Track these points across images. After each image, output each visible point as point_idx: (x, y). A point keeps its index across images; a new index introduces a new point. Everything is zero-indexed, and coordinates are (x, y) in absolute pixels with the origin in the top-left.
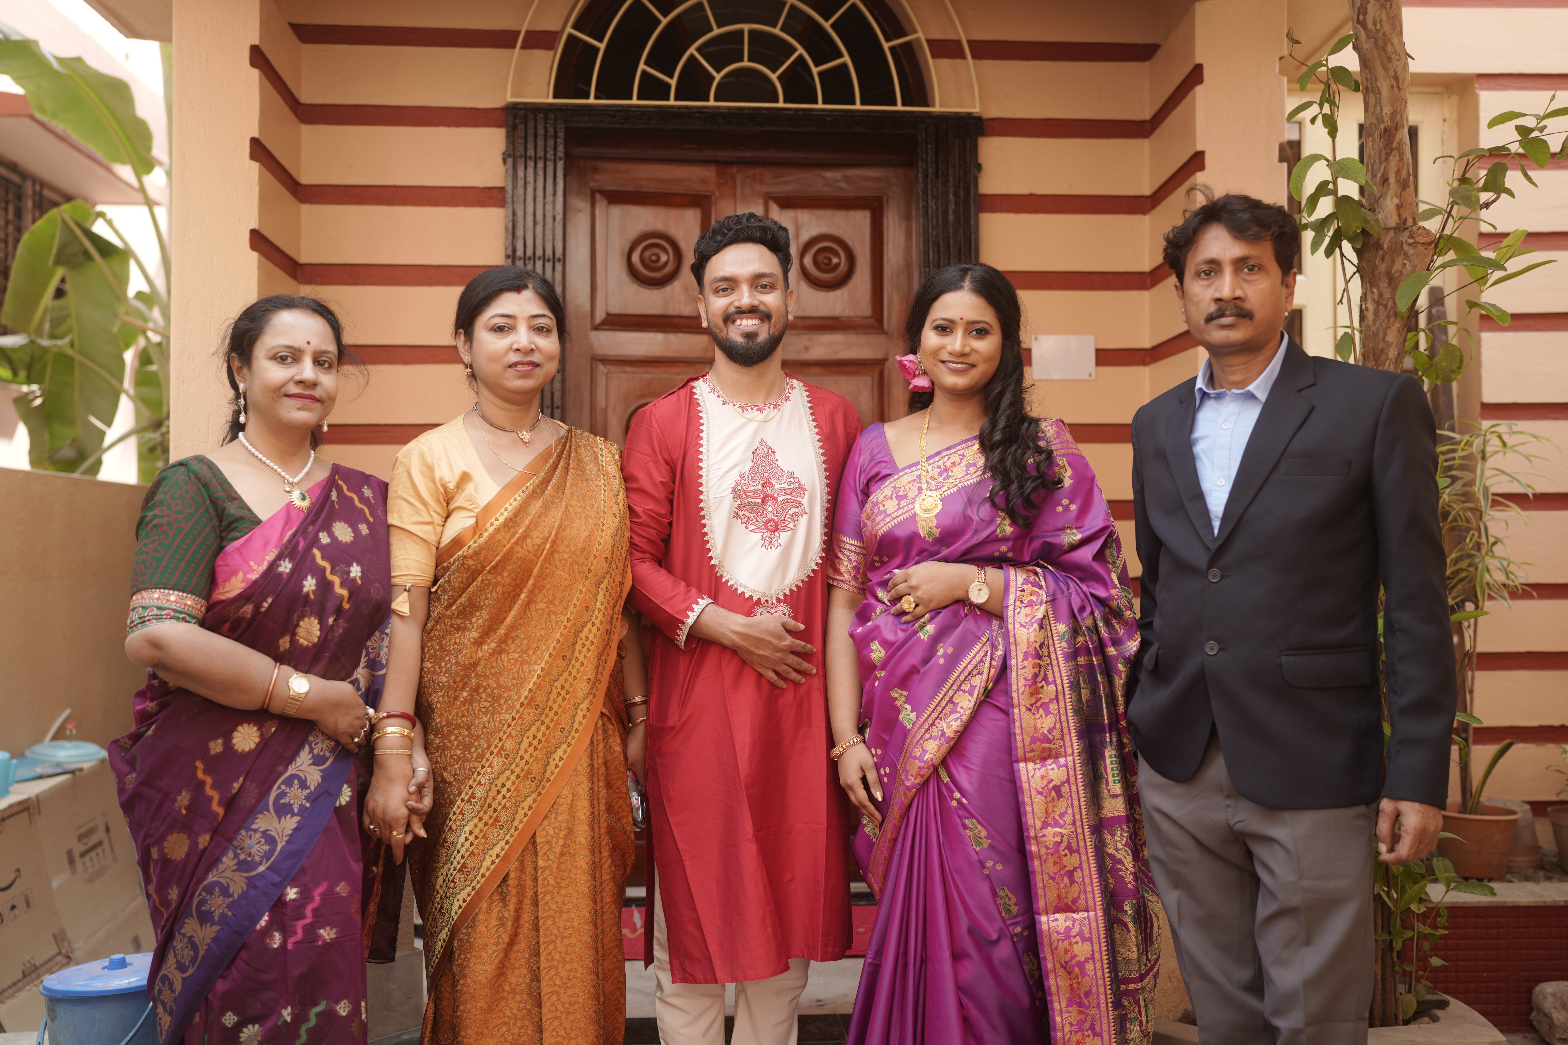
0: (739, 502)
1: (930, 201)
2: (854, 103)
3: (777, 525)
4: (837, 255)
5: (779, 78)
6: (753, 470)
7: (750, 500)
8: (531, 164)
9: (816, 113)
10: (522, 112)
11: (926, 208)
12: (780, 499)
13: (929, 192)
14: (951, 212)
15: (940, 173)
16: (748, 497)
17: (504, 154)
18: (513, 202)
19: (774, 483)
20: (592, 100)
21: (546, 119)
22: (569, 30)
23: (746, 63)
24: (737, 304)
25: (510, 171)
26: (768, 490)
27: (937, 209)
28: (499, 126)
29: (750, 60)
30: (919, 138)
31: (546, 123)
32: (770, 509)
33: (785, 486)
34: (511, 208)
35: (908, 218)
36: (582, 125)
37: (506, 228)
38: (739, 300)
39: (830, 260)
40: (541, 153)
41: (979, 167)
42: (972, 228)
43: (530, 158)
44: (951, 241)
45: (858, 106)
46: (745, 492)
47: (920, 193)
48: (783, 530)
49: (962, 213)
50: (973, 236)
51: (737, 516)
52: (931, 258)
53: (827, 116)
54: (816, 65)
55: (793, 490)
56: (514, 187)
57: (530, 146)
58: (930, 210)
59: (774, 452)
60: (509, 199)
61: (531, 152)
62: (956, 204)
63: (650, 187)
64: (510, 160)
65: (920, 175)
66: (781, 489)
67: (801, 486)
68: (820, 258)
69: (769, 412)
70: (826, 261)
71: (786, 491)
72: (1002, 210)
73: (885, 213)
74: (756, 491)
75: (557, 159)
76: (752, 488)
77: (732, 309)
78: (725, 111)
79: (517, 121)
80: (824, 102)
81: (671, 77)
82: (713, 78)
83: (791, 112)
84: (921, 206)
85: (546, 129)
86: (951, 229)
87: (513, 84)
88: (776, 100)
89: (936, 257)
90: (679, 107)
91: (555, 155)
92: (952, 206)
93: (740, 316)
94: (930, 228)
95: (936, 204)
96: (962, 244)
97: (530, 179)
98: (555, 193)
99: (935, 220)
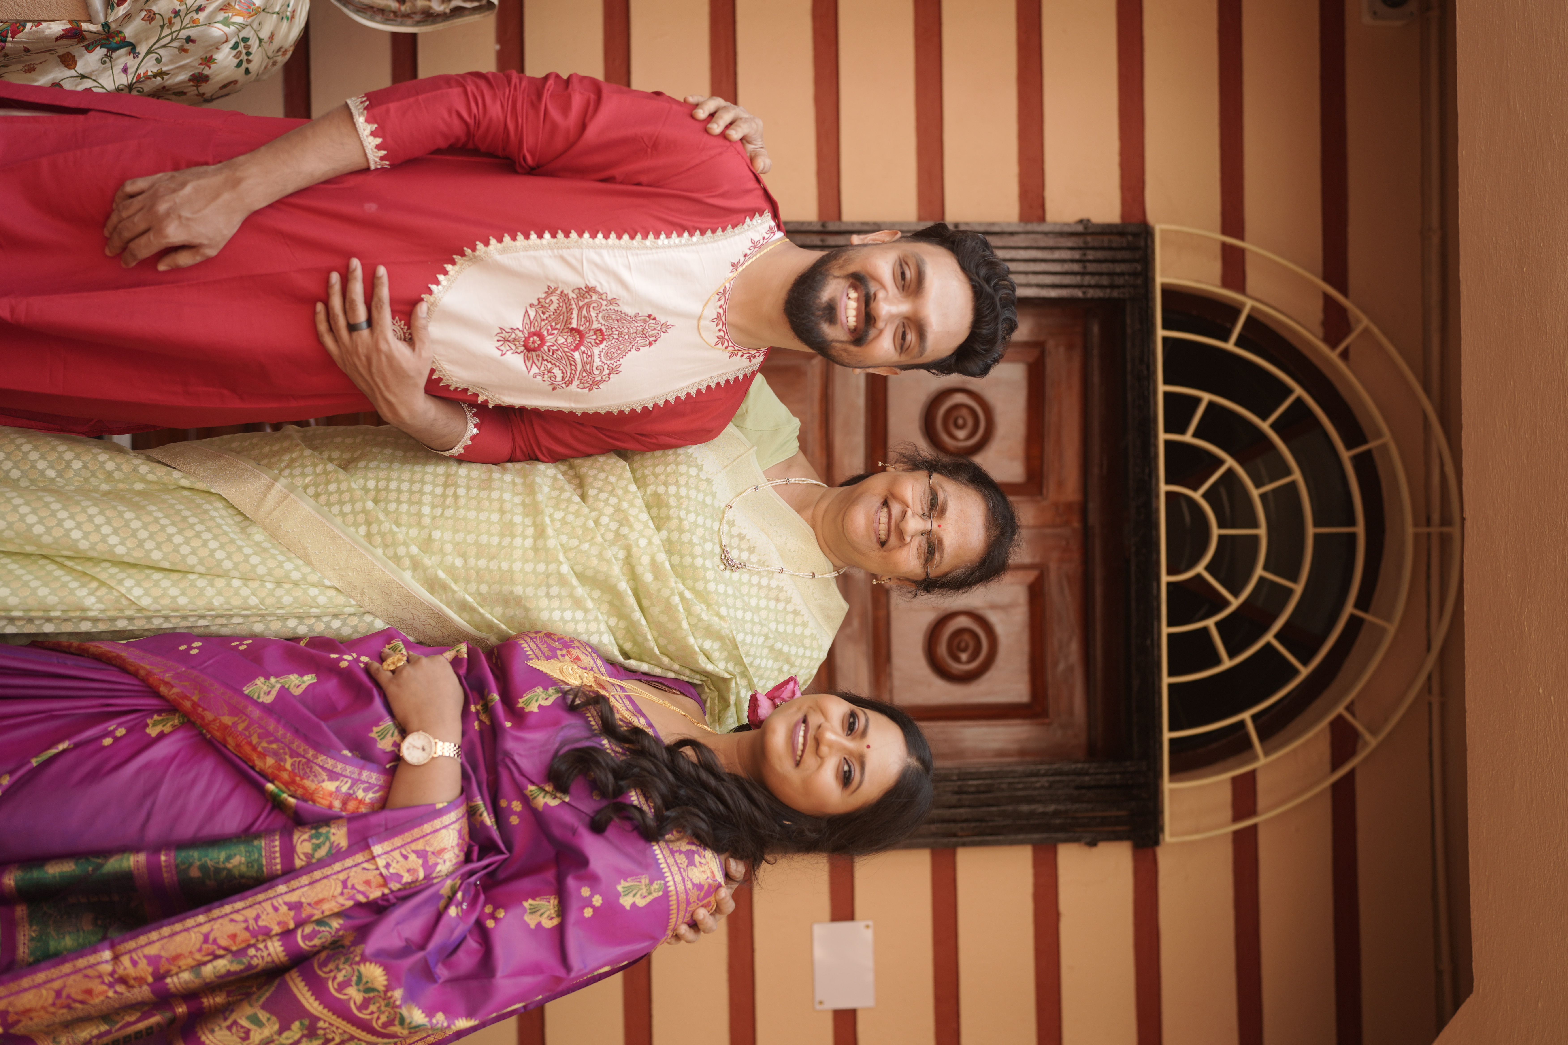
0: (572, 295)
1: (1045, 779)
2: (1171, 674)
3: (534, 350)
4: (971, 659)
5: (1199, 576)
6: (622, 317)
7: (575, 312)
8: (1077, 255)
9: (1156, 624)
10: (1142, 243)
11: (1036, 774)
12: (577, 355)
13: (1058, 778)
14: (1033, 807)
15: (1083, 791)
16: (580, 309)
17: (1088, 220)
18: (1027, 233)
19: (602, 346)
20: (1161, 333)
21: (1134, 274)
22: (1249, 303)
23: (1216, 532)
24: (881, 295)
25: (1067, 229)
26: (590, 338)
27: (1035, 789)
28: (1123, 216)
29: (1221, 538)
30: (1128, 763)
31: (1129, 274)
32: (561, 340)
33: (597, 362)
34: (1019, 229)
35: (1022, 753)
36: (1128, 321)
37: (992, 224)
38: (886, 299)
39: (964, 650)
40: (1091, 267)
41: (1092, 844)
42: (1012, 837)
43: (1085, 255)
44: (994, 809)
45: (1166, 680)
46: (588, 305)
47: (1055, 766)
48: (526, 359)
49: (1032, 822)
50: (1001, 838)
51: (550, 292)
52: (971, 782)
53: (1152, 640)
54: (1218, 624)
55: (590, 373)
56: (1046, 234)
57: (1100, 255)
58: (1034, 779)
59: (650, 344)
60: (1031, 227)
61: (1091, 255)
62: (1044, 814)
63: (1051, 416)
64: (1080, 228)
65: (1080, 766)
66: (592, 356)
67: (596, 383)
68: (966, 637)
69: (711, 332)
70: (963, 645)
71: (588, 363)
72: (1037, 875)
73: (1028, 721)
74: (588, 320)
75: (1084, 289)
76: (593, 314)
77: (873, 287)
78: (1154, 505)
79: (1130, 238)
80: (1170, 636)
81: (1195, 435)
82: (1195, 489)
83: (1155, 592)
84: (1040, 767)
85: (1122, 274)
86: (1010, 808)
87: (1177, 232)
88: (1170, 572)
89: (972, 789)
90: (1156, 446)
91: (1090, 286)
92: (1039, 808)
93: (863, 299)
94: (1011, 780)
95: (1043, 787)
96: (990, 824)
97: (1057, 255)
98: (1039, 286)
99: (1020, 786)
